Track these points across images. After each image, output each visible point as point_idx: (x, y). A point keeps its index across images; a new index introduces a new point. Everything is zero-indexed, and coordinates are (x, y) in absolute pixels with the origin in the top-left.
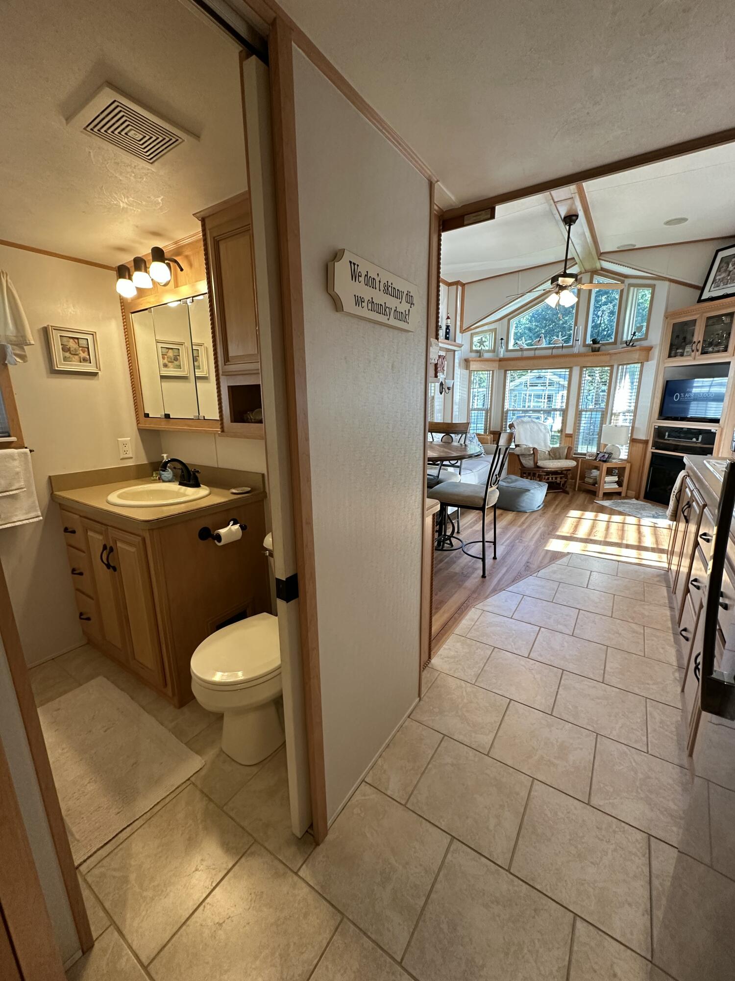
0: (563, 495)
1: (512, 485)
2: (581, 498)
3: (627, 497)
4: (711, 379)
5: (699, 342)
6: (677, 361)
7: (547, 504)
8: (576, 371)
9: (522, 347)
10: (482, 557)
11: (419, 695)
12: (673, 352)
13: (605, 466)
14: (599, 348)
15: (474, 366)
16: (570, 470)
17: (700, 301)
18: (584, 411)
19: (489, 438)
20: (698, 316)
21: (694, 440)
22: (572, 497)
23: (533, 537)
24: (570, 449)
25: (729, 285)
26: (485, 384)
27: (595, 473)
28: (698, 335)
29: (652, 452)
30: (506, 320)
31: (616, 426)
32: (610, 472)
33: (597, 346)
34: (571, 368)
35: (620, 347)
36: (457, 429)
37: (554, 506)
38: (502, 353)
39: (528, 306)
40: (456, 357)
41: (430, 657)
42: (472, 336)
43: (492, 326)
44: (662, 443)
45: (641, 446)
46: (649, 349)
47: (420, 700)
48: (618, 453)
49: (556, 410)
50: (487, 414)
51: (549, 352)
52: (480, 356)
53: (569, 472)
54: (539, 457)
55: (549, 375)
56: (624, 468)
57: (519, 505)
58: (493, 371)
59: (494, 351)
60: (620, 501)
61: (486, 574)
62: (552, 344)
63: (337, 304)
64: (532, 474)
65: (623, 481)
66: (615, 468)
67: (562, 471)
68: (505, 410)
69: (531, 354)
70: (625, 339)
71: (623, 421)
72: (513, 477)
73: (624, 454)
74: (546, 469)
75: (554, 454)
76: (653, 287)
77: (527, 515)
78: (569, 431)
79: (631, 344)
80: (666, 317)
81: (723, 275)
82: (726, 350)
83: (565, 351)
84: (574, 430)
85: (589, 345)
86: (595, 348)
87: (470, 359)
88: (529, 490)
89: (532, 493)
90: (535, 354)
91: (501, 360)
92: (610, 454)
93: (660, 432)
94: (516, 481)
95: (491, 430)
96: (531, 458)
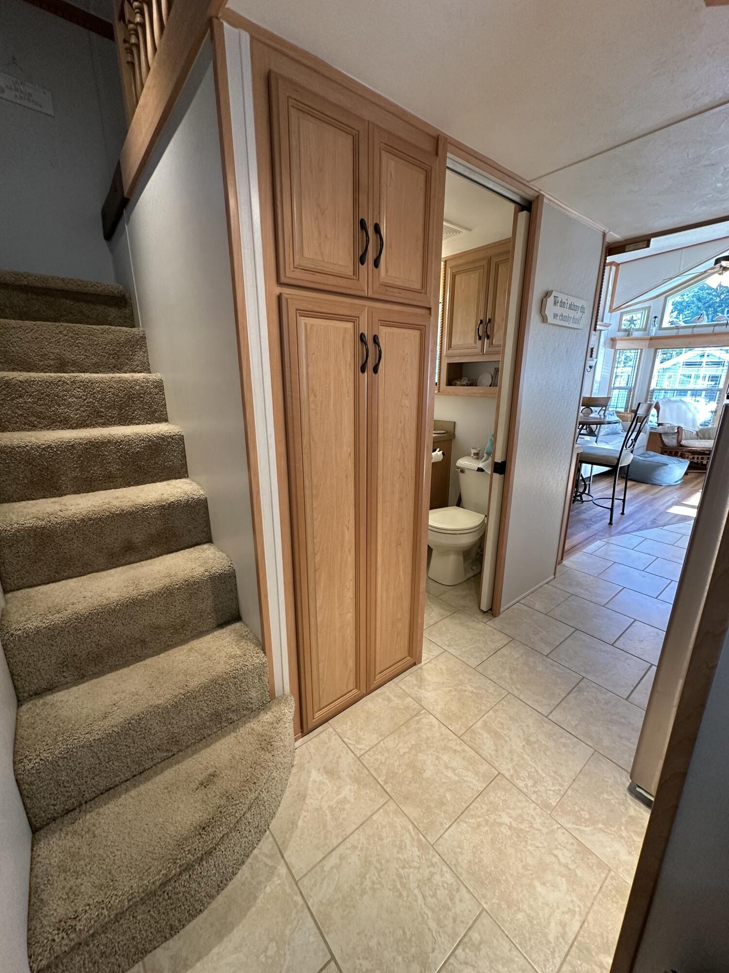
9: (678, 325)
10: (610, 508)
11: (555, 574)
15: (620, 345)
19: (629, 416)
26: (631, 363)
30: (662, 297)
36: (597, 403)
37: (694, 483)
38: (654, 332)
40: (602, 336)
41: (562, 559)
42: (622, 315)
43: (646, 305)
47: (554, 578)
50: (629, 392)
51: (710, 330)
52: (628, 335)
54: (683, 436)
57: (655, 479)
58: (642, 350)
59: (645, 330)
61: (613, 522)
62: (714, 321)
63: (544, 319)
64: (673, 451)
68: (651, 389)
69: (688, 332)
72: (652, 453)
74: (690, 449)
75: (702, 435)
77: (662, 488)
87: (617, 338)
88: (667, 465)
89: (670, 468)
90: (693, 332)
91: (651, 339)
94: (654, 456)
96: (674, 436)
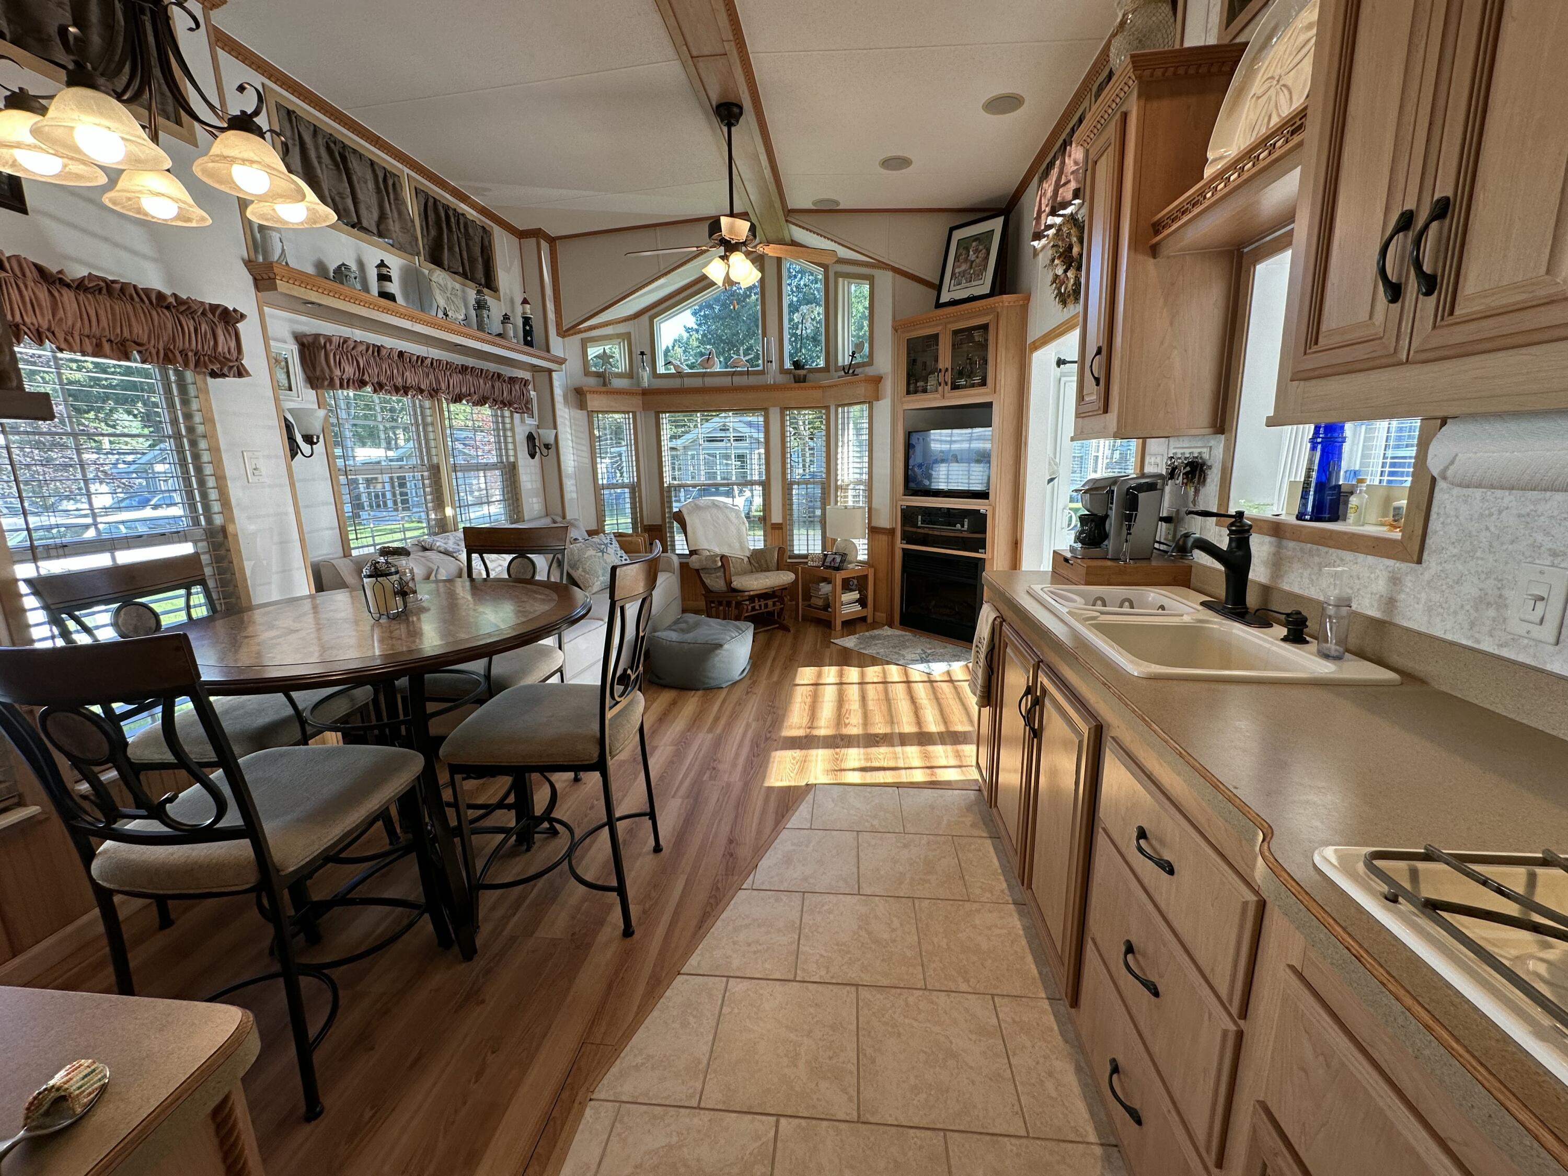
0: (780, 633)
1: (689, 637)
2: (811, 635)
3: (875, 625)
4: (969, 431)
5: (947, 370)
6: (917, 401)
7: (756, 659)
8: (775, 413)
9: (679, 370)
10: (615, 883)
12: (912, 387)
13: (839, 577)
14: (805, 376)
15: (596, 403)
16: (786, 589)
17: (938, 305)
18: (795, 483)
19: (641, 540)
20: (940, 328)
21: (959, 526)
22: (796, 638)
23: (737, 755)
24: (781, 551)
25: (973, 283)
26: (623, 438)
27: (825, 588)
28: (945, 360)
29: (903, 549)
30: (645, 318)
31: (846, 507)
32: (847, 586)
33: (801, 372)
34: (766, 410)
35: (835, 377)
37: (769, 663)
38: (646, 379)
39: (682, 296)
40: (556, 383)
42: (583, 343)
43: (622, 328)
44: (916, 533)
45: (884, 538)
46: (877, 380)
48: (854, 553)
49: (752, 483)
50: (633, 493)
51: (726, 381)
52: (604, 384)
53: (784, 593)
54: (732, 569)
55: (733, 421)
56: (866, 576)
57: (707, 676)
58: (634, 413)
59: (631, 376)
60: (867, 634)
61: (634, 924)
62: (730, 367)
64: (724, 603)
65: (866, 597)
66: (853, 578)
67: (774, 592)
68: (665, 485)
69: (697, 383)
70: (840, 363)
71: (852, 498)
72: (693, 618)
73: (862, 556)
74: (747, 593)
75: (758, 562)
76: (871, 279)
77: (724, 692)
78: (776, 518)
79: (851, 371)
80: (895, 329)
81: (964, 267)
82: (984, 383)
83: (753, 380)
84: (784, 518)
85: (788, 372)
86: (799, 375)
87: (586, 389)
88: (721, 646)
89: (727, 650)
90: (703, 383)
91: (645, 393)
92: (844, 555)
93: (908, 515)
94: (697, 625)
95: (645, 523)
96: (718, 574)
